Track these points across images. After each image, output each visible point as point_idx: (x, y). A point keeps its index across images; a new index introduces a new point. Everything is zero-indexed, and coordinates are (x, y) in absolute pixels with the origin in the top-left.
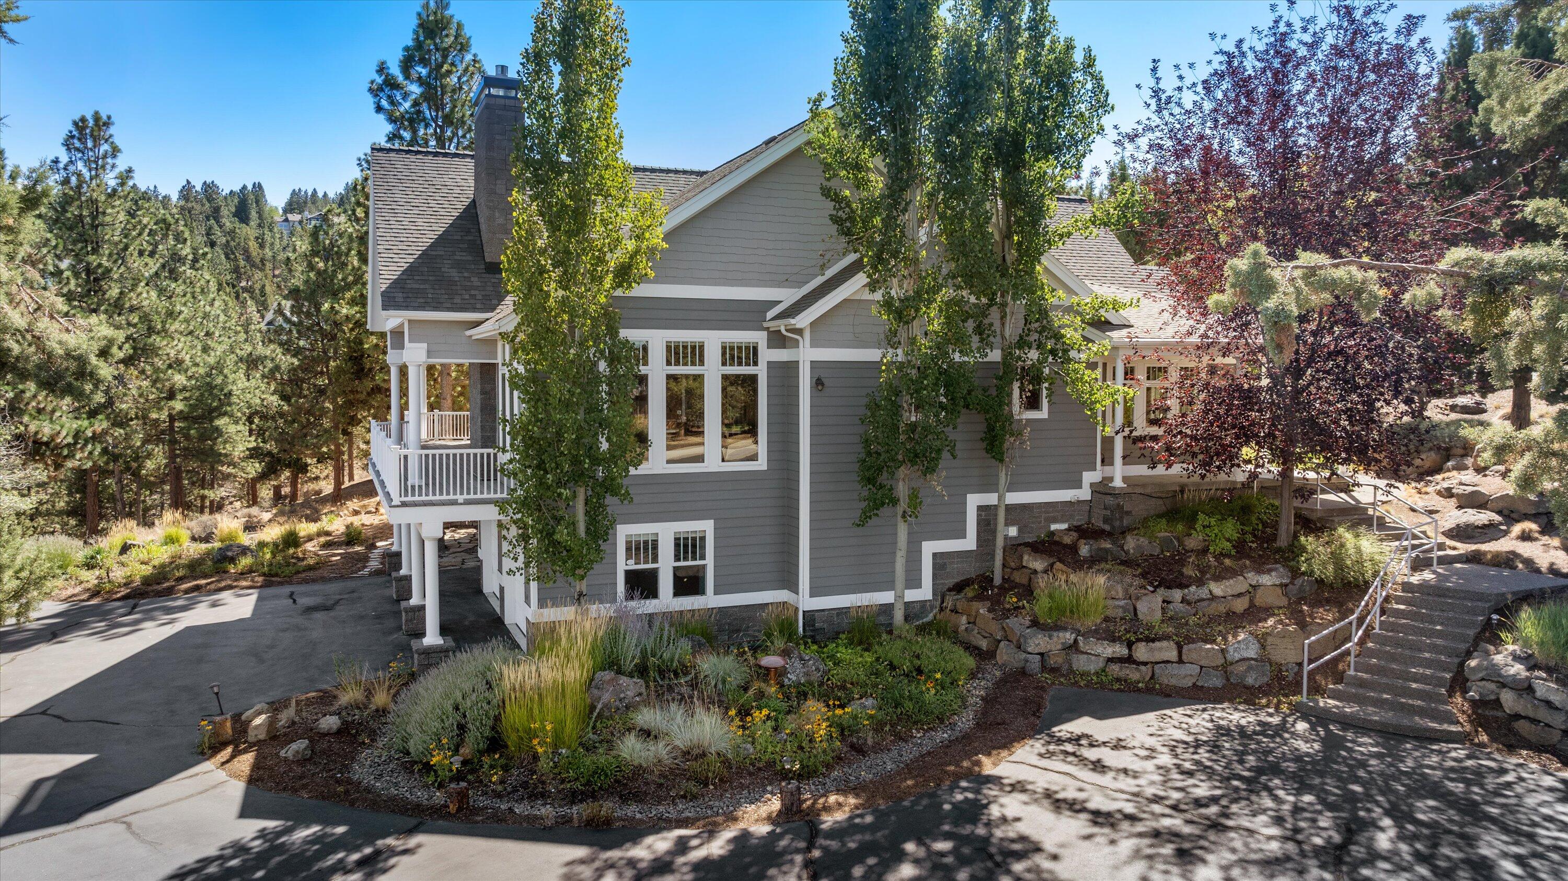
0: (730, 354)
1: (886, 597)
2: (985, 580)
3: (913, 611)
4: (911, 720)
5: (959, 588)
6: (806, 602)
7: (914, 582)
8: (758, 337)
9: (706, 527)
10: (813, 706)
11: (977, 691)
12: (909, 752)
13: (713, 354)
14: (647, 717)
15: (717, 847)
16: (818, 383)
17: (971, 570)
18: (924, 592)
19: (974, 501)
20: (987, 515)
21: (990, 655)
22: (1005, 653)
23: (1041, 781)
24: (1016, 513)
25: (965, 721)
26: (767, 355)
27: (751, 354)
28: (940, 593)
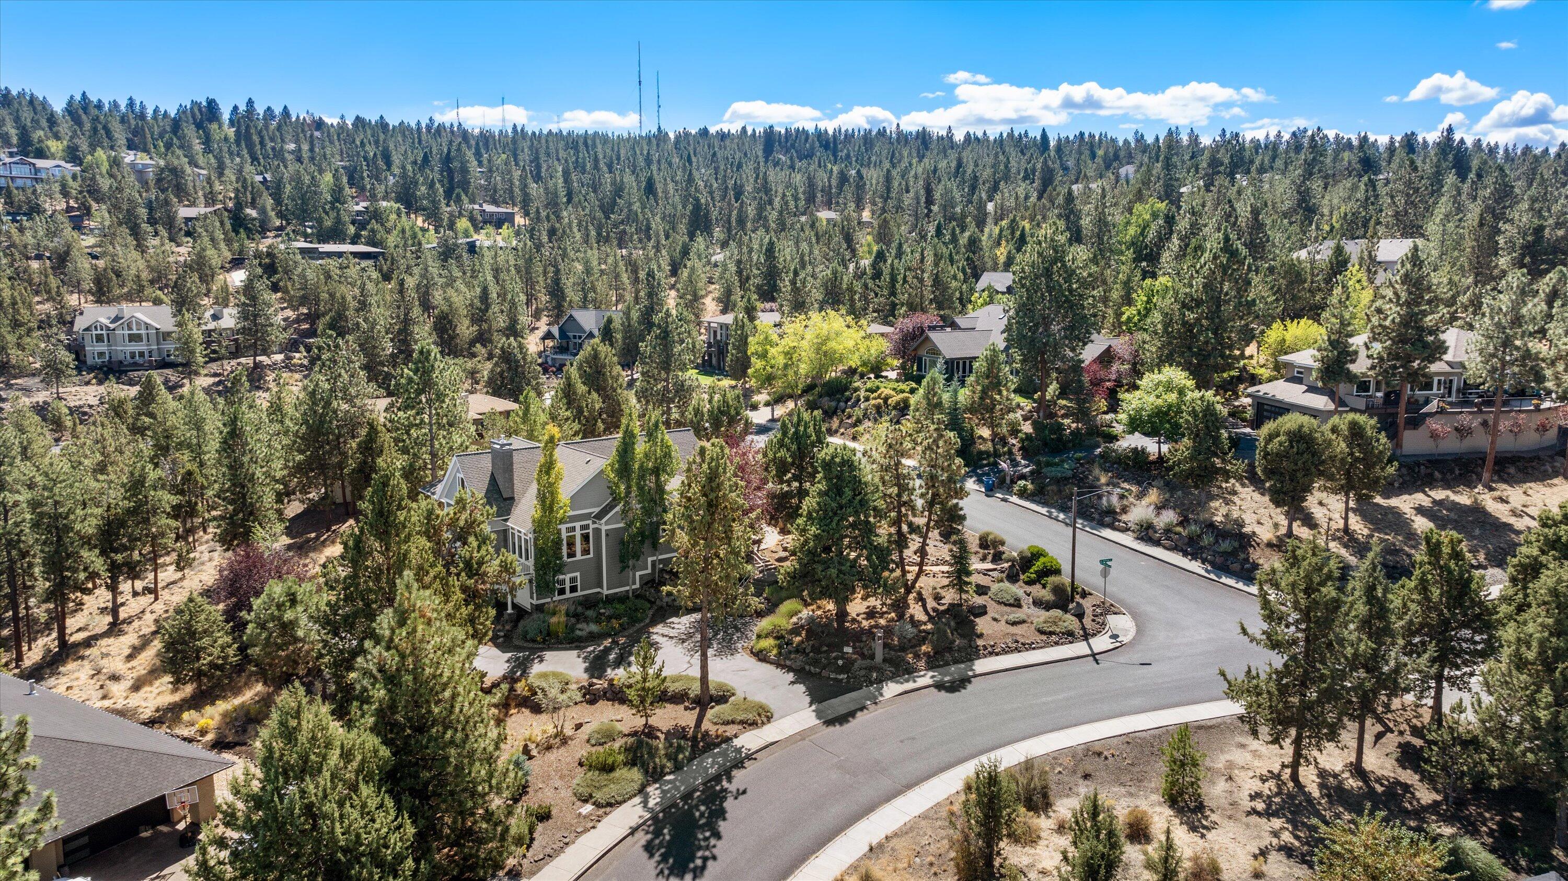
0: (583, 528)
1: (627, 588)
2: (653, 580)
3: (634, 591)
4: (635, 622)
5: (646, 584)
6: (606, 592)
7: (634, 583)
8: (590, 522)
9: (578, 574)
10: (614, 621)
11: (651, 613)
12: (635, 629)
13: (578, 529)
14: (579, 626)
15: (602, 648)
16: (607, 535)
17: (650, 578)
18: (637, 586)
19: (650, 559)
20: (653, 563)
21: (654, 603)
22: (658, 602)
23: (661, 632)
24: (661, 561)
25: (647, 621)
26: (592, 526)
27: (587, 527)
28: (642, 586)
